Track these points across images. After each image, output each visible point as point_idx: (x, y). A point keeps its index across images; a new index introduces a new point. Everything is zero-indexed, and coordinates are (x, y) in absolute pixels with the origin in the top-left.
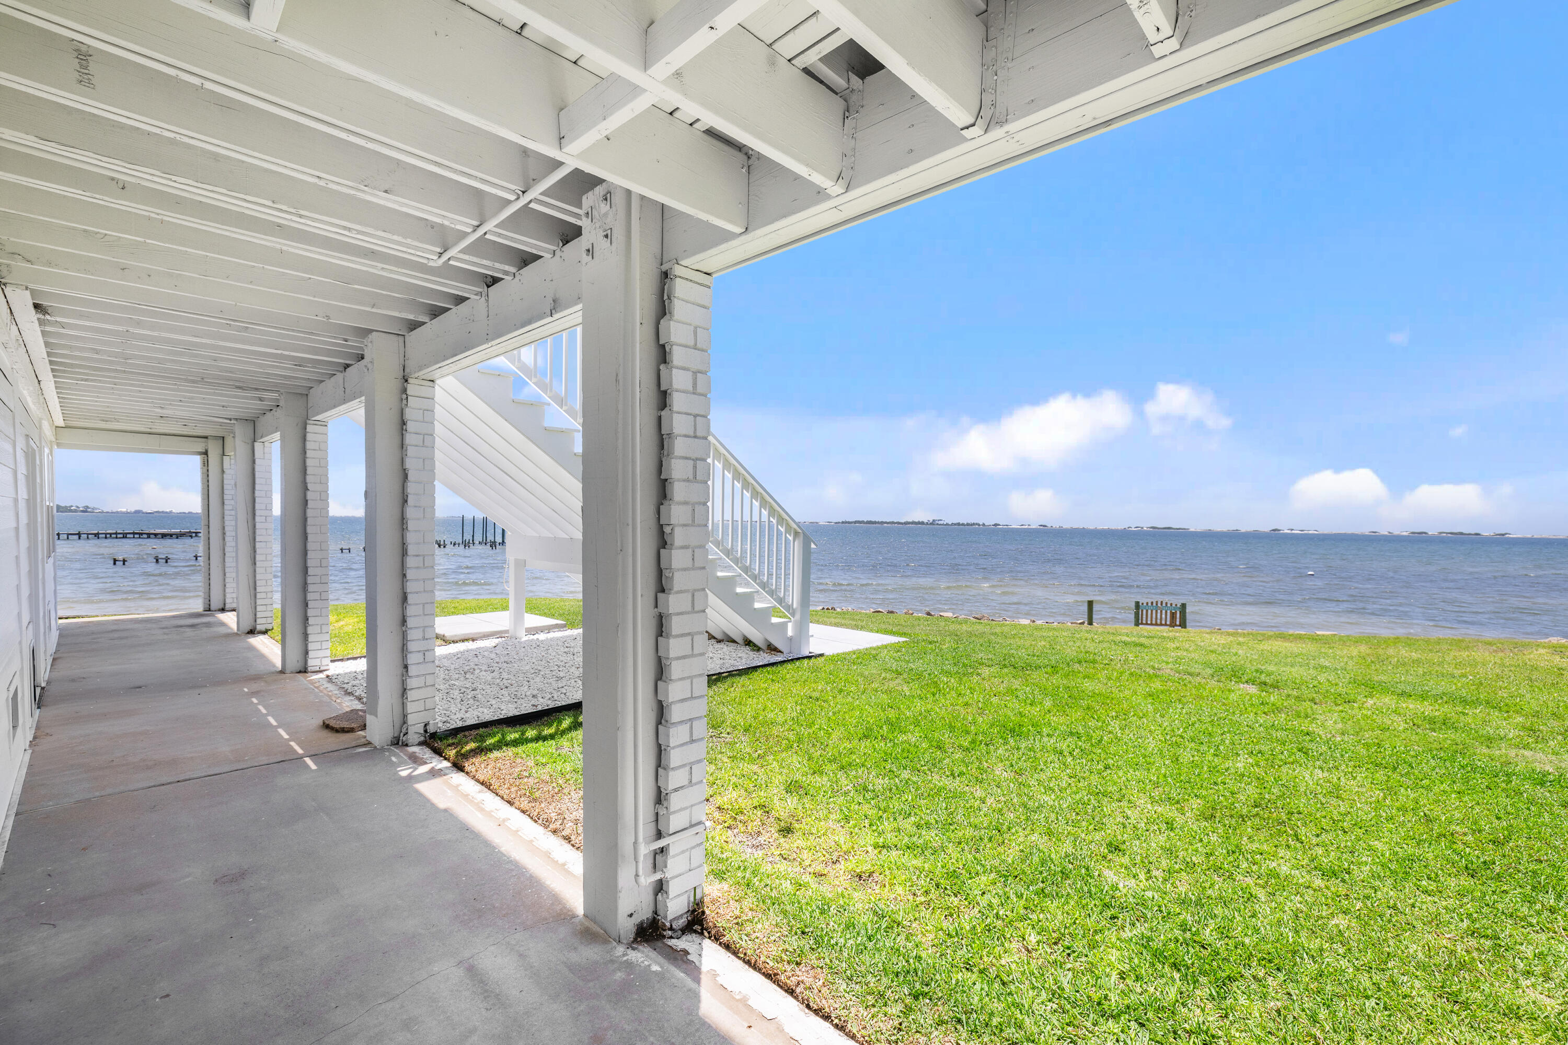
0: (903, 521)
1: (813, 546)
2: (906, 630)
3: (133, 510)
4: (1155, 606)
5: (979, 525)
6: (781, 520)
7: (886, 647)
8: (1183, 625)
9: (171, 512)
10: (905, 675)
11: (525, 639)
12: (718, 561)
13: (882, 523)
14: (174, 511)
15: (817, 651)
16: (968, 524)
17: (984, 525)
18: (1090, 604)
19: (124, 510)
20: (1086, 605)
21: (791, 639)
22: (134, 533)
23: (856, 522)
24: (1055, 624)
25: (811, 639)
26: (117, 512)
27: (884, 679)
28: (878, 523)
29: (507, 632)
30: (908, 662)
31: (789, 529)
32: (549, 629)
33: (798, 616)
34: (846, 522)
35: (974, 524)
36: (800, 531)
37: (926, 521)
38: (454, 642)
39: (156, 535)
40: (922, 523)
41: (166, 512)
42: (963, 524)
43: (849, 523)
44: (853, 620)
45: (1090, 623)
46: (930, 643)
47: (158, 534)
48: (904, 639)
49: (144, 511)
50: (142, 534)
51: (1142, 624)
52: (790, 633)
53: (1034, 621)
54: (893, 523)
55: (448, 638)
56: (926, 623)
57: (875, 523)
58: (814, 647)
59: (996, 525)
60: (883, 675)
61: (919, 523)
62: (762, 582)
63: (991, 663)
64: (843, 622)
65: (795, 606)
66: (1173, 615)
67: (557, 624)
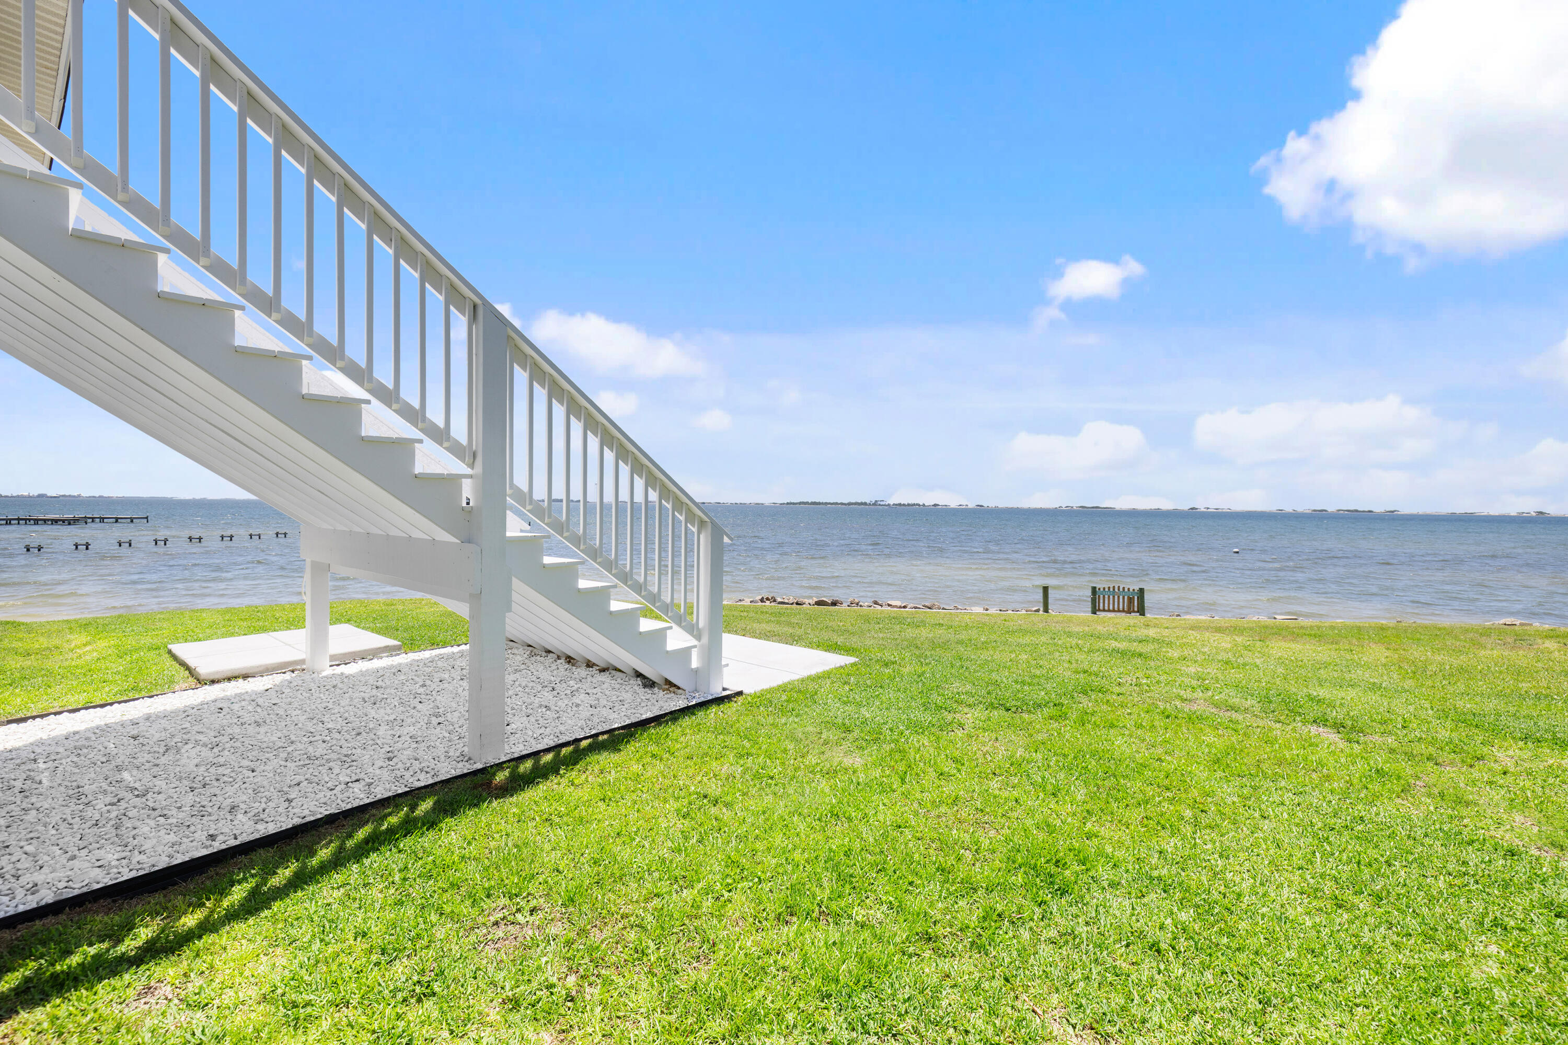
0: (846, 502)
1: (726, 540)
2: (854, 641)
3: (36, 494)
4: (1113, 592)
5: (919, 505)
6: (679, 505)
7: (827, 675)
8: (1141, 611)
9: (79, 496)
10: (856, 733)
11: (329, 671)
12: (579, 567)
13: (826, 504)
14: (83, 495)
15: (734, 688)
16: (909, 505)
17: (924, 505)
18: (1046, 589)
19: (26, 494)
20: (1041, 591)
21: (696, 671)
22: (19, 519)
23: (800, 503)
24: (1010, 612)
25: (725, 670)
26: (18, 496)
27: (826, 743)
28: (822, 503)
29: (303, 662)
30: (860, 705)
31: (691, 517)
32: (374, 653)
33: (705, 639)
34: (791, 503)
35: (914, 505)
36: (707, 519)
37: (868, 502)
38: (213, 682)
39: (45, 521)
40: (865, 504)
41: (74, 496)
42: (904, 505)
43: (794, 504)
44: (789, 624)
45: (1046, 610)
46: (886, 665)
47: (48, 520)
48: (851, 660)
49: (49, 495)
50: (30, 520)
51: (1099, 610)
52: (695, 664)
53: (987, 610)
54: (837, 504)
55: (202, 678)
56: (877, 627)
57: (819, 503)
58: (729, 681)
59: (935, 505)
60: (824, 736)
61: (862, 504)
62: (651, 593)
63: (971, 700)
64: (777, 628)
65: (701, 625)
66: (1131, 600)
67: (387, 647)
